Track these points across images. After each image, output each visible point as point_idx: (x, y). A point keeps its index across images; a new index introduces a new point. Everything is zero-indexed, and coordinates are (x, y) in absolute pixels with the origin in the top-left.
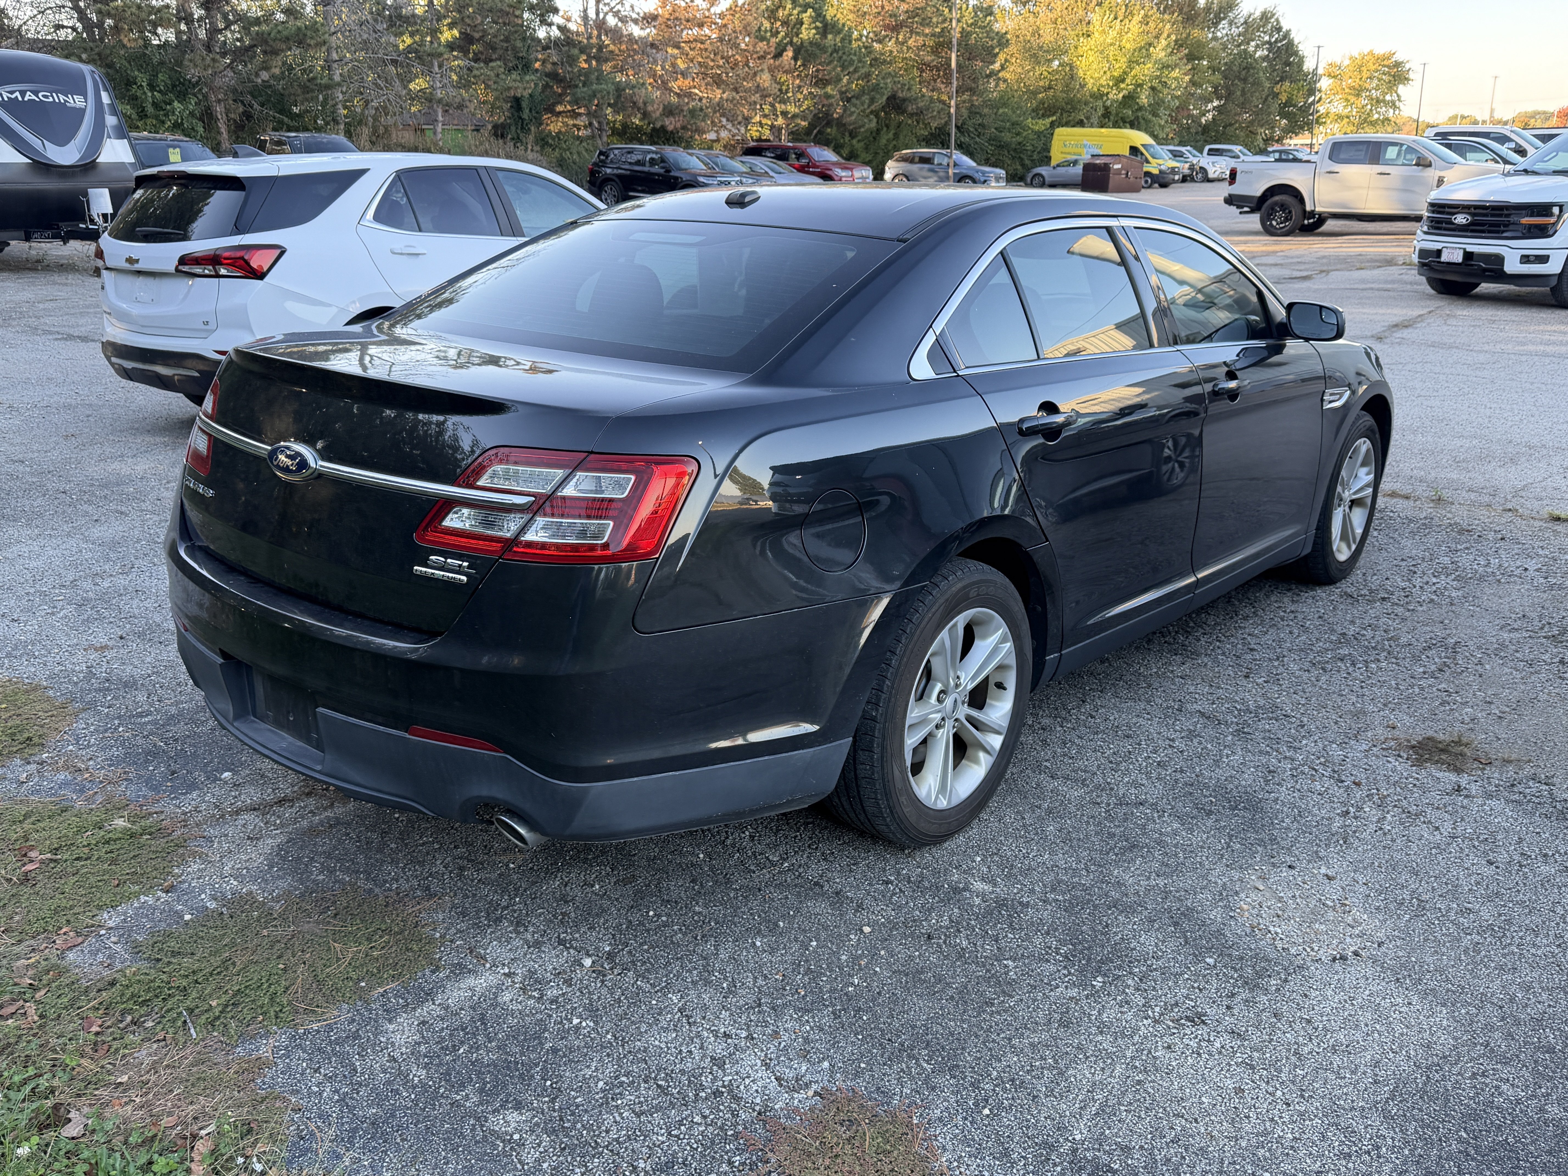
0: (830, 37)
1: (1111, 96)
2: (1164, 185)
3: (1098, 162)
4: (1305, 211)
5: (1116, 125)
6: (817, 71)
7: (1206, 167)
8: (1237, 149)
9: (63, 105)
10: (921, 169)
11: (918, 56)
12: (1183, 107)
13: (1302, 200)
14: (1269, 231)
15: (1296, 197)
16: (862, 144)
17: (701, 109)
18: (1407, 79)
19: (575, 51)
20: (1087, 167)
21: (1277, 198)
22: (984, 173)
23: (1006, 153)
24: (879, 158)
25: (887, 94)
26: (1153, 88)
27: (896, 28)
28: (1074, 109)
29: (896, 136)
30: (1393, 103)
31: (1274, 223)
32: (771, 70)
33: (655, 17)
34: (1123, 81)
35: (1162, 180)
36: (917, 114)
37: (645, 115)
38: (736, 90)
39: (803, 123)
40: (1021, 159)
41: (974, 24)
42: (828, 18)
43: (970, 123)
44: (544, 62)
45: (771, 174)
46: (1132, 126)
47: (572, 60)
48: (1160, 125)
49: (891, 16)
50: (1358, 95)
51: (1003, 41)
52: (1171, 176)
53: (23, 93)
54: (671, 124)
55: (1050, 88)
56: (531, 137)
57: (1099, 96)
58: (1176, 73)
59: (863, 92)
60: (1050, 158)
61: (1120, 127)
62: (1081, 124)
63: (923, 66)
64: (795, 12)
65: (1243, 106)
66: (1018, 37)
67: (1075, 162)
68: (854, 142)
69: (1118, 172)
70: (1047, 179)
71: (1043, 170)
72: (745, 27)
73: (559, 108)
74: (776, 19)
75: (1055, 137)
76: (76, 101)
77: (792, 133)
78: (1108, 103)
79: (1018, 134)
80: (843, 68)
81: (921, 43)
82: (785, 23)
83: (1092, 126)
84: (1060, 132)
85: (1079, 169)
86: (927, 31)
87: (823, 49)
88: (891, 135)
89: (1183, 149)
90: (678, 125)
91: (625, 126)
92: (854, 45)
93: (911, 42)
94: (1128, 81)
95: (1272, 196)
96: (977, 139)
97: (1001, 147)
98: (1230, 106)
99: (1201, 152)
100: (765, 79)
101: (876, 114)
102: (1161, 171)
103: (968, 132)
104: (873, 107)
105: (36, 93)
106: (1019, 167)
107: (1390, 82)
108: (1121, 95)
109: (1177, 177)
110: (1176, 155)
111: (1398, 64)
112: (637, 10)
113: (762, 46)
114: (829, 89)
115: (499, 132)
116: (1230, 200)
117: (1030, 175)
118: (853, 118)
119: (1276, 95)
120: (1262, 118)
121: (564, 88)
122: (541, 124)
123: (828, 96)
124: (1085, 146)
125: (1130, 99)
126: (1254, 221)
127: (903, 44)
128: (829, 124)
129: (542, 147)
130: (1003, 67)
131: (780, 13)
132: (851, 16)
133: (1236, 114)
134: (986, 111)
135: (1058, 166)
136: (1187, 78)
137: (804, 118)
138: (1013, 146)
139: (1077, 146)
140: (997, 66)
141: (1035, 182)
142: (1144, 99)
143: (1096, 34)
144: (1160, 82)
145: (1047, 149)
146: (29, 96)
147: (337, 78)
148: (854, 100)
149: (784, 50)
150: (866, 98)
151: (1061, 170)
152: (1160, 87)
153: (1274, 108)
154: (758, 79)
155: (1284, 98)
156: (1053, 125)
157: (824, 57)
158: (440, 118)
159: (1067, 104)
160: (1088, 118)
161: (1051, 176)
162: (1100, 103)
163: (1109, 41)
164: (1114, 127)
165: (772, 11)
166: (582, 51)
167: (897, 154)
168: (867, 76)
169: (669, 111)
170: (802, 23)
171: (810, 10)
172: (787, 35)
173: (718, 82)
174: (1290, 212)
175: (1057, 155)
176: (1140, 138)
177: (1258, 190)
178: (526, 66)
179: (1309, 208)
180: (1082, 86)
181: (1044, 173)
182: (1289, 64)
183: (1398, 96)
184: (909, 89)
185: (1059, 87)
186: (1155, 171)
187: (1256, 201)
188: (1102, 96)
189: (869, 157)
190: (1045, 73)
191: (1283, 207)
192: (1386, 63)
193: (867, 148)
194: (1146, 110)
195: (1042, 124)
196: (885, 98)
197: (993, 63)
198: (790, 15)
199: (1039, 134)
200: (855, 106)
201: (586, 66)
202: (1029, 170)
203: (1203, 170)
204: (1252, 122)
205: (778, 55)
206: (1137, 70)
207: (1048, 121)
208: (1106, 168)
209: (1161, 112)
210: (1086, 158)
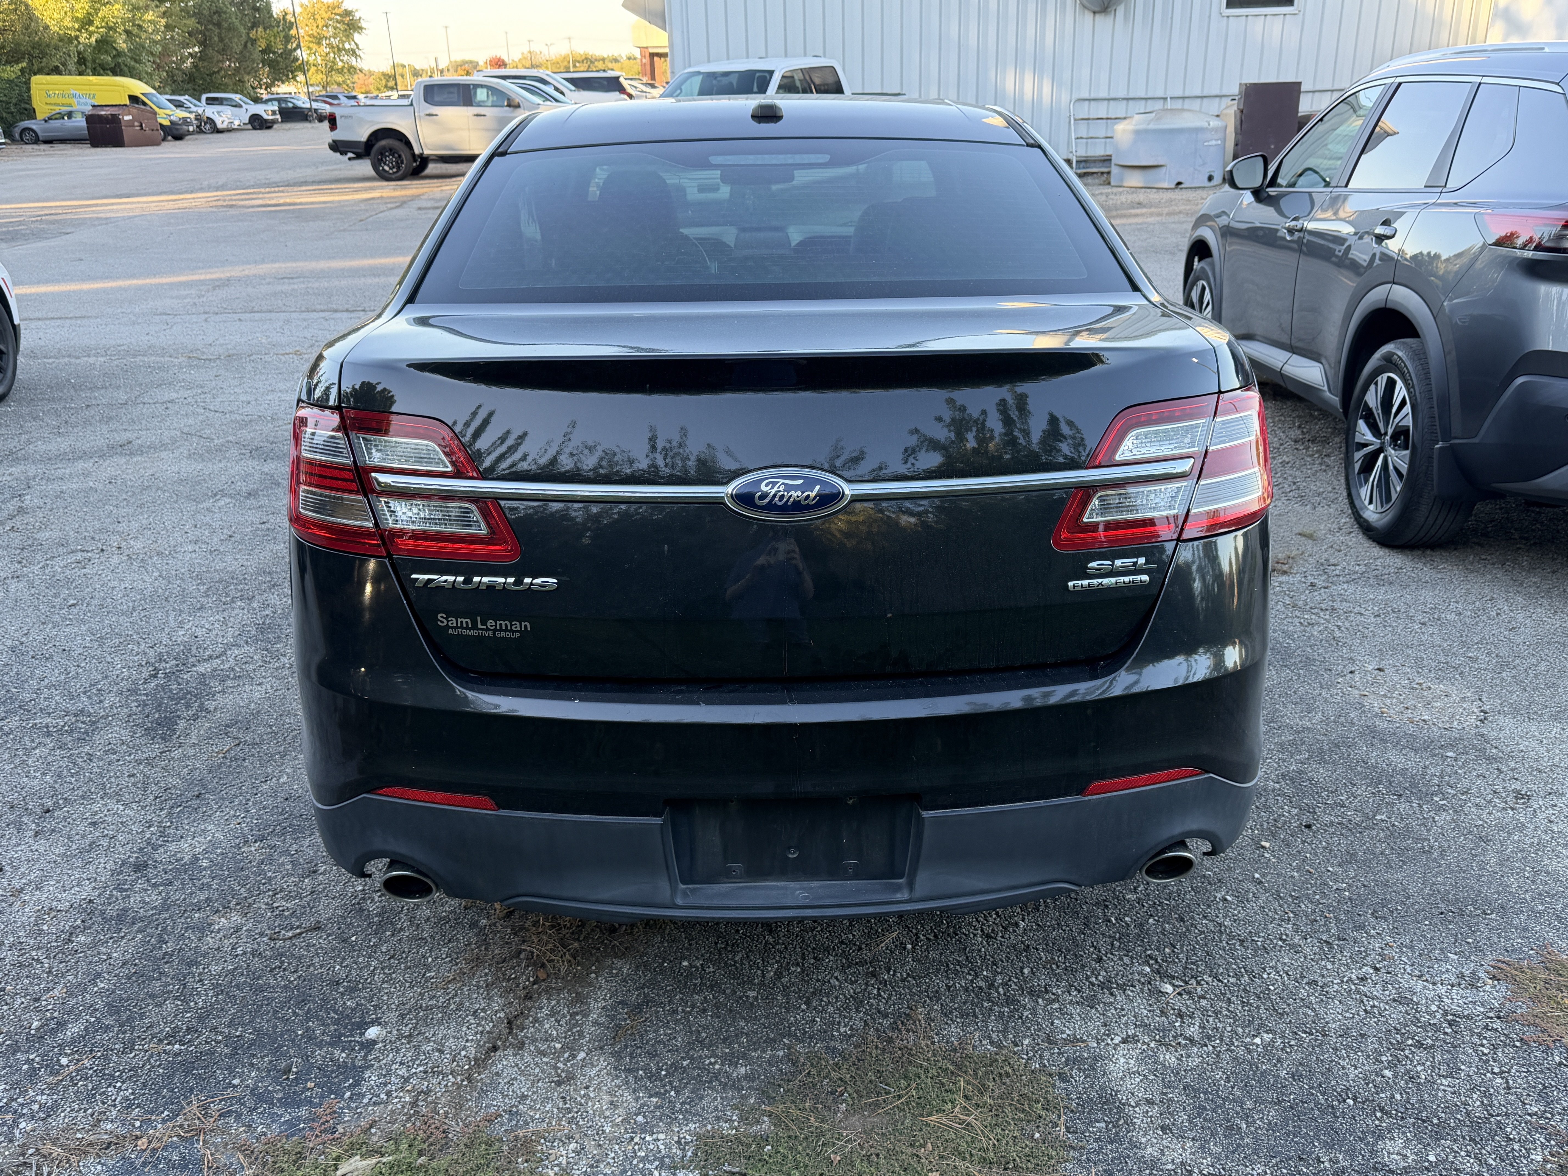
1: (81, 40)
2: (178, 137)
3: (103, 113)
4: (414, 155)
5: (95, 73)
7: (212, 116)
8: (237, 97)
12: (166, 52)
13: (408, 144)
14: (383, 176)
15: (401, 140)
18: (361, 28)
20: (91, 119)
21: (383, 143)
26: (127, 32)
28: (44, 54)
30: (354, 51)
31: (387, 168)
34: (91, 23)
35: (175, 132)
46: (115, 74)
48: (147, 73)
50: (319, 43)
52: (185, 128)
57: (67, 39)
58: (150, 16)
60: (34, 110)
61: (99, 75)
62: (56, 71)
65: (223, 51)
67: (71, 115)
69: (130, 124)
70: (40, 134)
71: (31, 125)
75: (32, 86)
78: (81, 48)
83: (70, 74)
84: (36, 80)
85: (80, 122)
89: (181, 98)
94: (97, 23)
95: (377, 140)
98: (210, 51)
99: (199, 100)
102: (171, 122)
107: (346, 30)
108: (93, 39)
109: (191, 129)
110: (179, 105)
111: (348, 13)
116: (337, 147)
117: (18, 131)
119: (254, 42)
120: (246, 66)
124: (74, 96)
125: (104, 44)
126: (365, 167)
133: (218, 61)
135: (49, 118)
136: (163, 21)
139: (64, 96)
141: (27, 137)
142: (122, 43)
144: (134, 25)
145: (27, 99)
151: (55, 123)
152: (135, 31)
153: (257, 55)
155: (263, 44)
156: (25, 73)
159: (33, 48)
160: (63, 65)
161: (45, 131)
162: (71, 48)
174: (400, 156)
175: (42, 106)
176: (139, 87)
177: (362, 135)
179: (417, 151)
181: (34, 127)
182: (257, 9)
183: (356, 44)
185: (19, 27)
186: (166, 123)
187: (363, 146)
188: (70, 40)
191: (392, 151)
192: (336, 11)
194: (126, 55)
195: (13, 72)
199: (12, 83)
203: (210, 121)
204: (237, 70)
206: (104, 11)
207: (18, 68)
208: (114, 120)
209: (144, 57)
210: (83, 109)
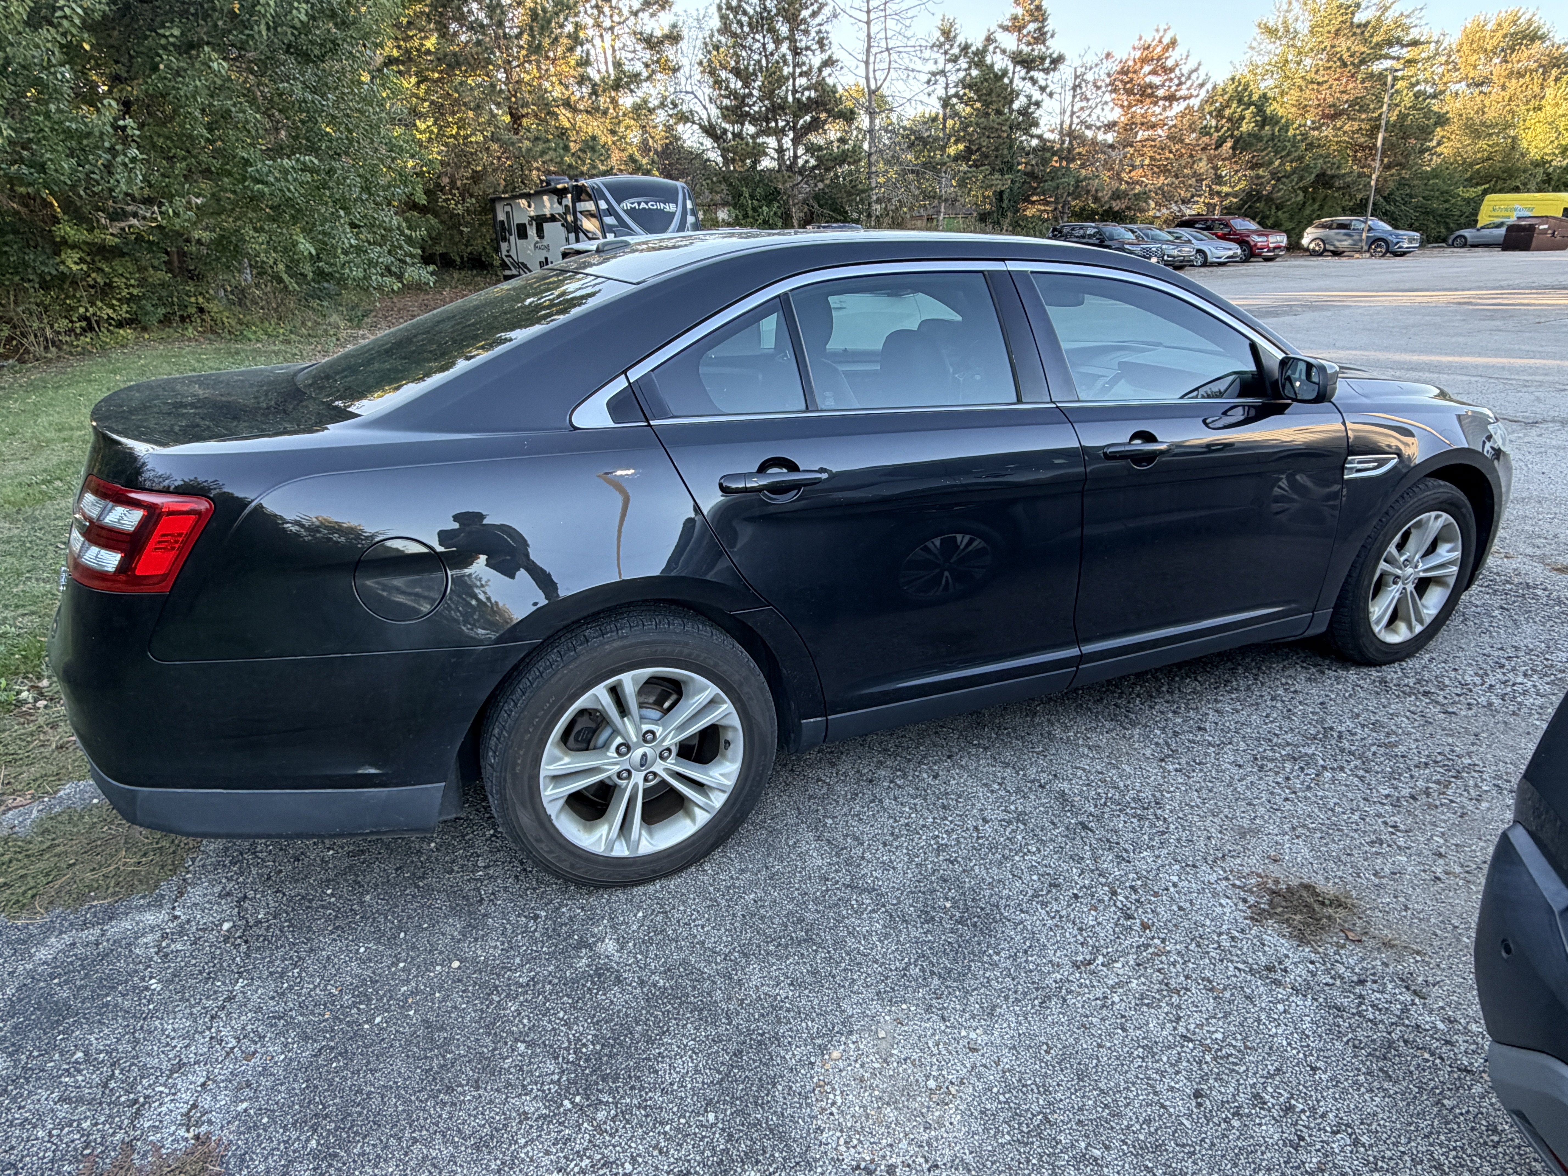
0: (1267, 128)
1: (1554, 163)
3: (1524, 223)
5: (1556, 189)
6: (1253, 157)
9: (662, 211)
10: (1337, 234)
11: (1352, 138)
16: (1287, 215)
17: (1145, 193)
19: (1048, 155)
20: (1512, 229)
22: (1397, 236)
23: (1431, 218)
24: (1302, 225)
25: (1316, 172)
27: (1334, 117)
28: (1511, 176)
29: (1321, 208)
32: (1210, 160)
33: (1115, 124)
36: (1343, 188)
37: (1096, 199)
38: (1176, 176)
39: (1235, 200)
40: (1447, 223)
41: (1413, 107)
42: (1268, 112)
43: (1397, 193)
44: (1026, 164)
45: (1194, 241)
47: (1045, 162)
49: (1330, 106)
51: (1442, 120)
53: (639, 204)
54: (1117, 206)
55: (1489, 159)
56: (1008, 221)
57: (1541, 163)
59: (1294, 171)
60: (1476, 221)
61: (1560, 191)
62: (1516, 190)
63: (1358, 147)
64: (1239, 110)
66: (1461, 115)
67: (1499, 226)
68: (1280, 213)
69: (1544, 232)
70: (1468, 240)
71: (1467, 233)
72: (1190, 126)
73: (1035, 198)
74: (1223, 117)
75: (1485, 202)
76: (671, 207)
77: (1226, 208)
78: (1551, 170)
79: (1446, 201)
80: (1276, 153)
81: (1356, 127)
82: (1229, 120)
83: (1528, 191)
84: (1491, 198)
85: (1502, 231)
86: (1363, 116)
87: (1259, 139)
88: (1316, 206)
90: (1123, 206)
91: (1083, 209)
92: (1291, 133)
93: (1346, 128)
96: (1403, 207)
97: (1427, 213)
100: (1202, 166)
101: (1305, 190)
103: (1395, 201)
104: (1301, 184)
105: (647, 203)
106: (1443, 230)
112: (1102, 119)
113: (1206, 139)
114: (1261, 172)
115: (983, 218)
117: (1453, 237)
118: (1279, 194)
121: (1039, 183)
122: (1018, 211)
123: (1258, 177)
124: (1515, 210)
127: (1339, 129)
128: (1259, 200)
129: (1014, 228)
130: (1439, 144)
131: (1227, 112)
132: (1293, 110)
134: (1416, 182)
135: (1482, 228)
137: (1236, 196)
138: (1440, 212)
139: (1506, 210)
140: (1434, 143)
141: (1457, 242)
143: (1548, 108)
145: (1475, 212)
146: (643, 205)
147: (874, 185)
148: (1284, 180)
149: (1225, 142)
150: (1295, 178)
151: (1485, 232)
154: (1195, 166)
156: (1485, 192)
157: (1260, 145)
158: (943, 210)
159: (1503, 172)
160: (1525, 184)
161: (1472, 237)
162: (1541, 170)
163: (1560, 112)
164: (1554, 191)
165: (1219, 111)
166: (1054, 154)
167: (1317, 222)
168: (1301, 158)
169: (1117, 195)
170: (1244, 118)
171: (1252, 107)
172: (1229, 129)
173: (1165, 171)
175: (1484, 218)
178: (1010, 167)
180: (1523, 155)
181: (1466, 234)
184: (1338, 167)
185: (1498, 158)
188: (1544, 163)
189: (1291, 225)
190: (1485, 146)
193: (1291, 219)
195: (1473, 192)
196: (1313, 176)
197: (1432, 140)
198: (1235, 112)
199: (1468, 201)
200: (1283, 184)
201: (1058, 165)
202: (1452, 232)
205: (1219, 146)
207: (1480, 188)
208: (1531, 228)
210: (1512, 220)
